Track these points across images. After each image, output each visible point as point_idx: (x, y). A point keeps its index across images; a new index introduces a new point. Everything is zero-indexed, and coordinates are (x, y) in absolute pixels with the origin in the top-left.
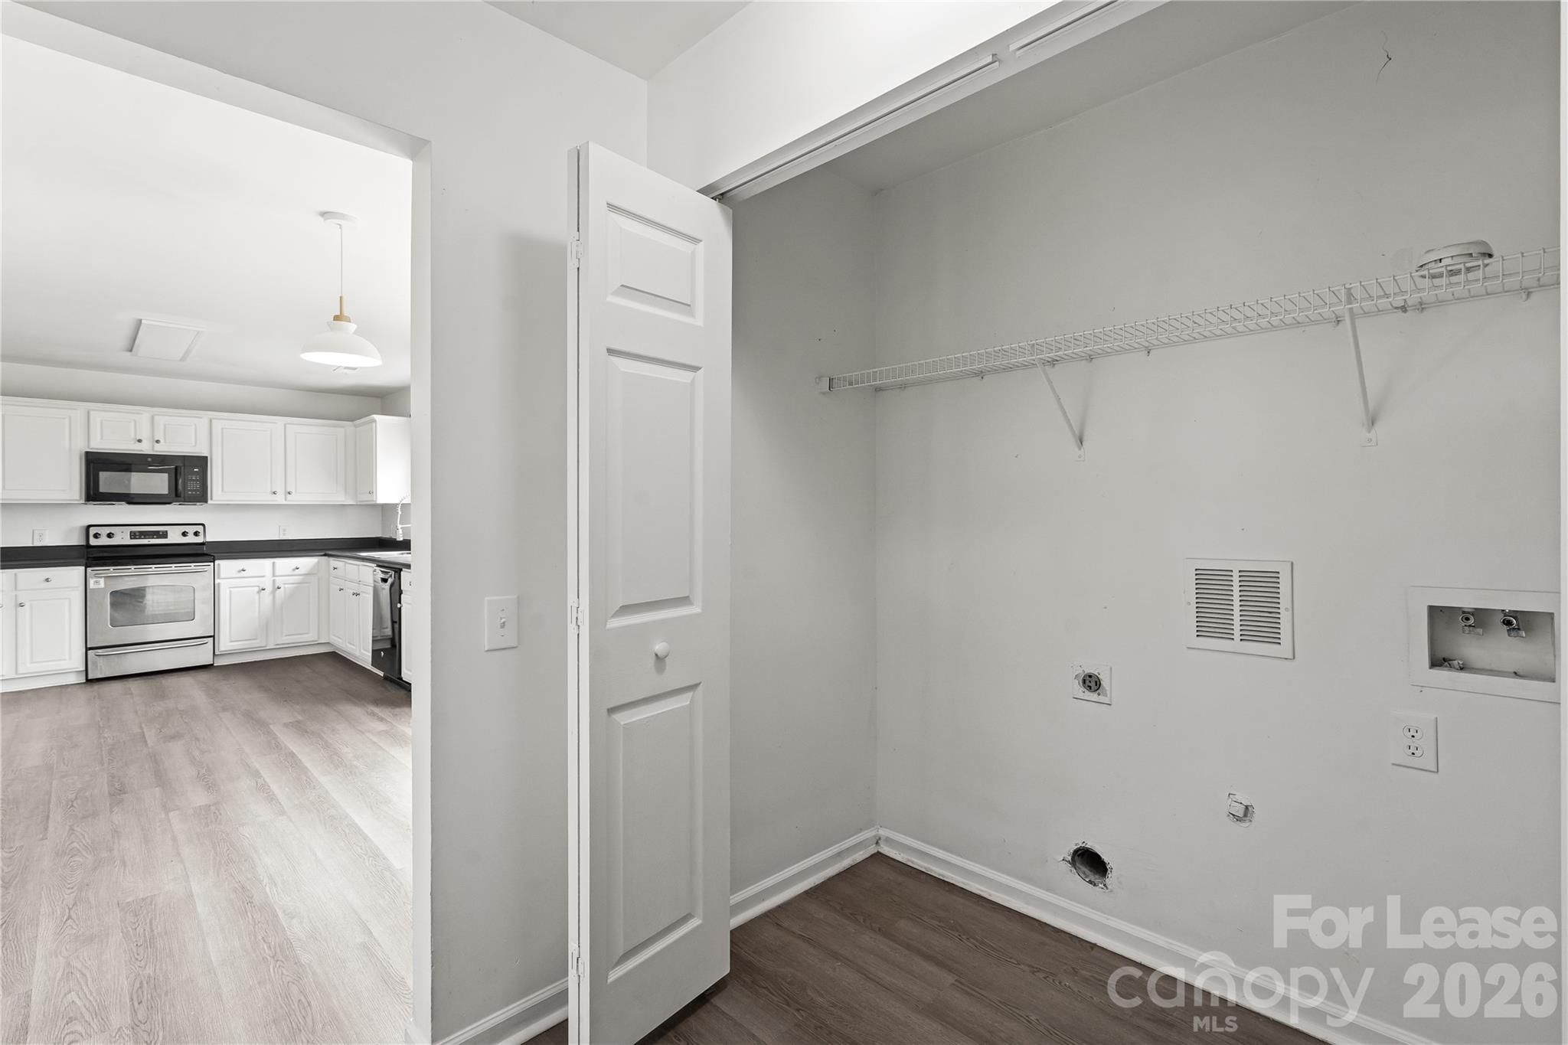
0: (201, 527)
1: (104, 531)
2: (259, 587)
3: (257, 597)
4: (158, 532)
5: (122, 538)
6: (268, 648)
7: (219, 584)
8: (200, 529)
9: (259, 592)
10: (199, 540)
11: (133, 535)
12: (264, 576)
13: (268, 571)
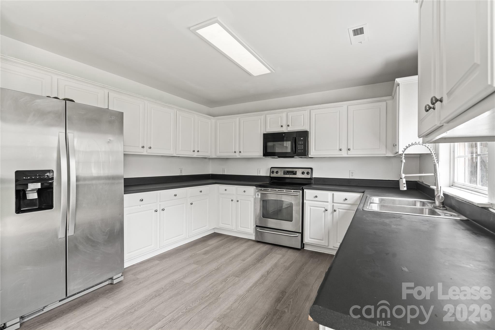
0: (310, 170)
1: (275, 170)
2: (325, 208)
3: (324, 214)
4: (293, 171)
5: (281, 174)
6: (329, 247)
7: (305, 203)
8: (309, 171)
9: (324, 212)
10: (309, 176)
11: (285, 173)
12: (328, 202)
13: (330, 199)
